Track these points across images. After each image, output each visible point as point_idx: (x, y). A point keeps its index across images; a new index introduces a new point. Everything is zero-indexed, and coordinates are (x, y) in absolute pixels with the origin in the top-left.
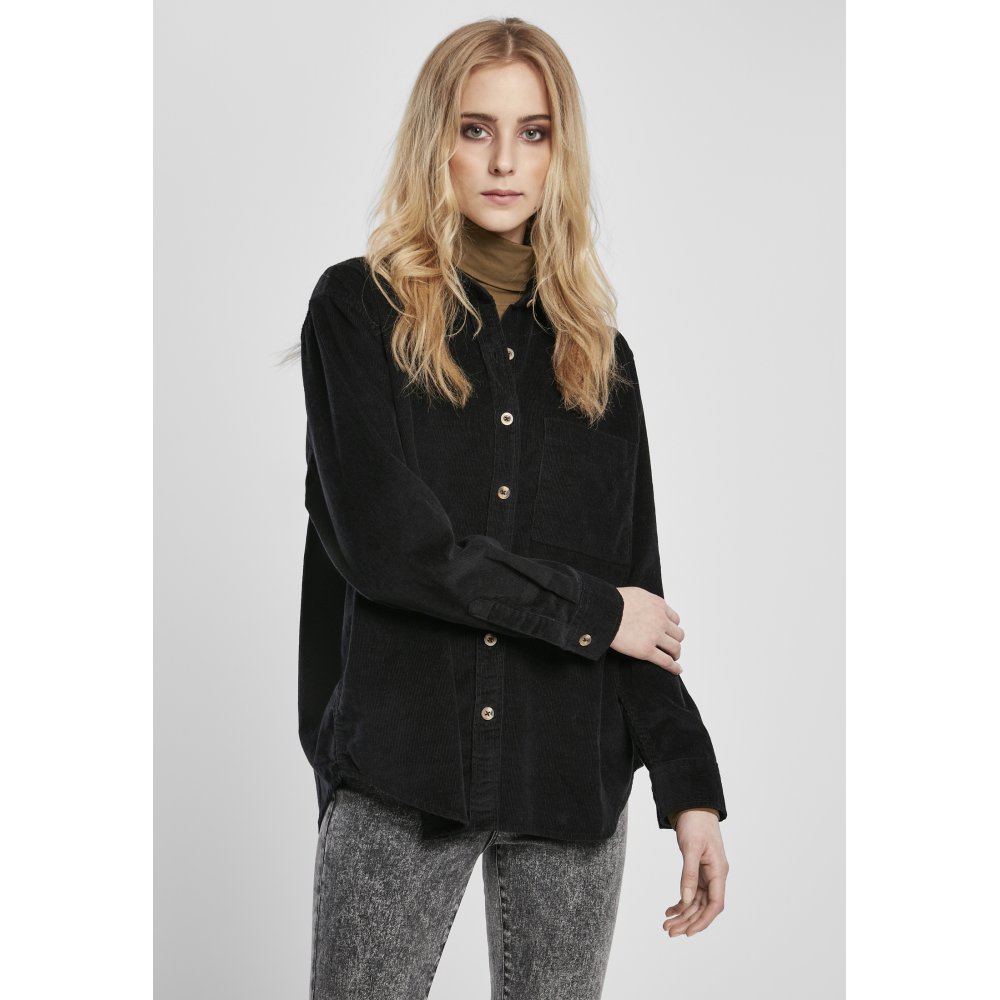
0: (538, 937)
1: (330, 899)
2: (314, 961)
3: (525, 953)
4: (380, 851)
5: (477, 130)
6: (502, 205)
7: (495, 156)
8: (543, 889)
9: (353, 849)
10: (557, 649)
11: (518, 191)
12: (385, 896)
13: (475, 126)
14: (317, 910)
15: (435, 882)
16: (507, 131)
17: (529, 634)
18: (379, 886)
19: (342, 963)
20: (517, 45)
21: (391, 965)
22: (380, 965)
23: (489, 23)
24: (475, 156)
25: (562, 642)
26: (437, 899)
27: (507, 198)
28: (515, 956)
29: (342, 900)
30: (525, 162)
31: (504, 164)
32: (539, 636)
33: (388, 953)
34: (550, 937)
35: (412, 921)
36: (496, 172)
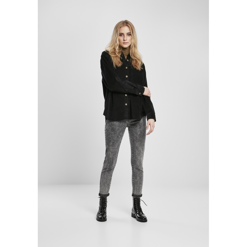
0: (135, 138)
1: (107, 134)
2: (106, 142)
3: (133, 141)
4: (113, 129)
5: (122, 35)
6: (126, 44)
7: (124, 38)
8: (135, 132)
9: (110, 128)
10: (136, 95)
11: (127, 42)
12: (114, 134)
13: (121, 35)
14: (106, 135)
15: (120, 132)
16: (125, 35)
17: (133, 93)
18: (113, 133)
19: (109, 142)
20: (126, 24)
21: (115, 142)
22: (114, 142)
23: (123, 21)
24: (121, 38)
25: (137, 94)
26: (121, 134)
27: (126, 43)
28: (132, 141)
29: (109, 135)
30: (128, 38)
31: (125, 39)
32: (134, 93)
33: (115, 141)
34: (136, 138)
35: (118, 137)
36: (124, 40)
